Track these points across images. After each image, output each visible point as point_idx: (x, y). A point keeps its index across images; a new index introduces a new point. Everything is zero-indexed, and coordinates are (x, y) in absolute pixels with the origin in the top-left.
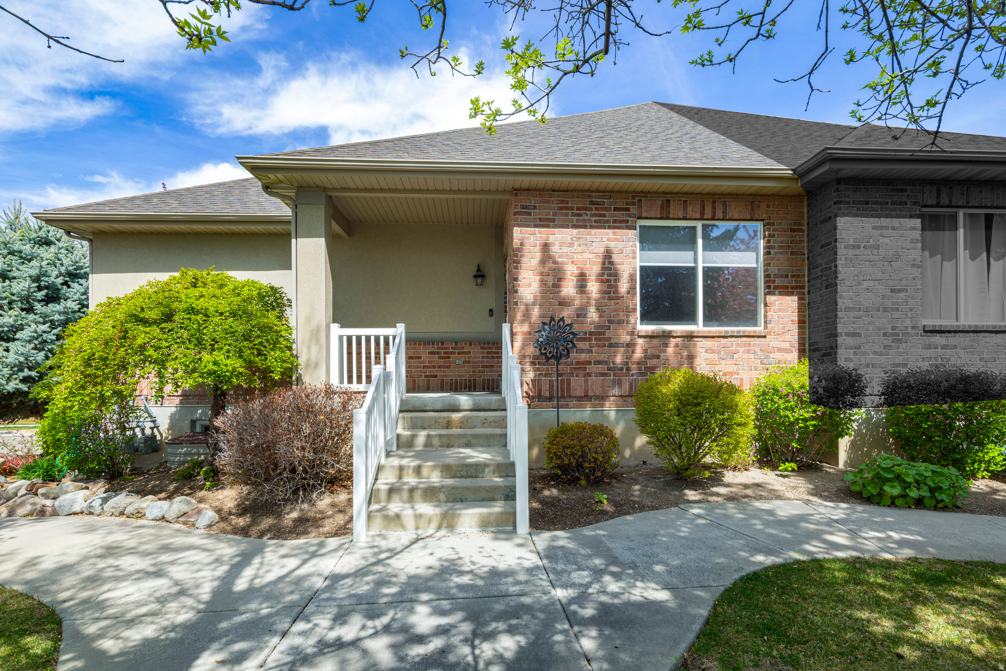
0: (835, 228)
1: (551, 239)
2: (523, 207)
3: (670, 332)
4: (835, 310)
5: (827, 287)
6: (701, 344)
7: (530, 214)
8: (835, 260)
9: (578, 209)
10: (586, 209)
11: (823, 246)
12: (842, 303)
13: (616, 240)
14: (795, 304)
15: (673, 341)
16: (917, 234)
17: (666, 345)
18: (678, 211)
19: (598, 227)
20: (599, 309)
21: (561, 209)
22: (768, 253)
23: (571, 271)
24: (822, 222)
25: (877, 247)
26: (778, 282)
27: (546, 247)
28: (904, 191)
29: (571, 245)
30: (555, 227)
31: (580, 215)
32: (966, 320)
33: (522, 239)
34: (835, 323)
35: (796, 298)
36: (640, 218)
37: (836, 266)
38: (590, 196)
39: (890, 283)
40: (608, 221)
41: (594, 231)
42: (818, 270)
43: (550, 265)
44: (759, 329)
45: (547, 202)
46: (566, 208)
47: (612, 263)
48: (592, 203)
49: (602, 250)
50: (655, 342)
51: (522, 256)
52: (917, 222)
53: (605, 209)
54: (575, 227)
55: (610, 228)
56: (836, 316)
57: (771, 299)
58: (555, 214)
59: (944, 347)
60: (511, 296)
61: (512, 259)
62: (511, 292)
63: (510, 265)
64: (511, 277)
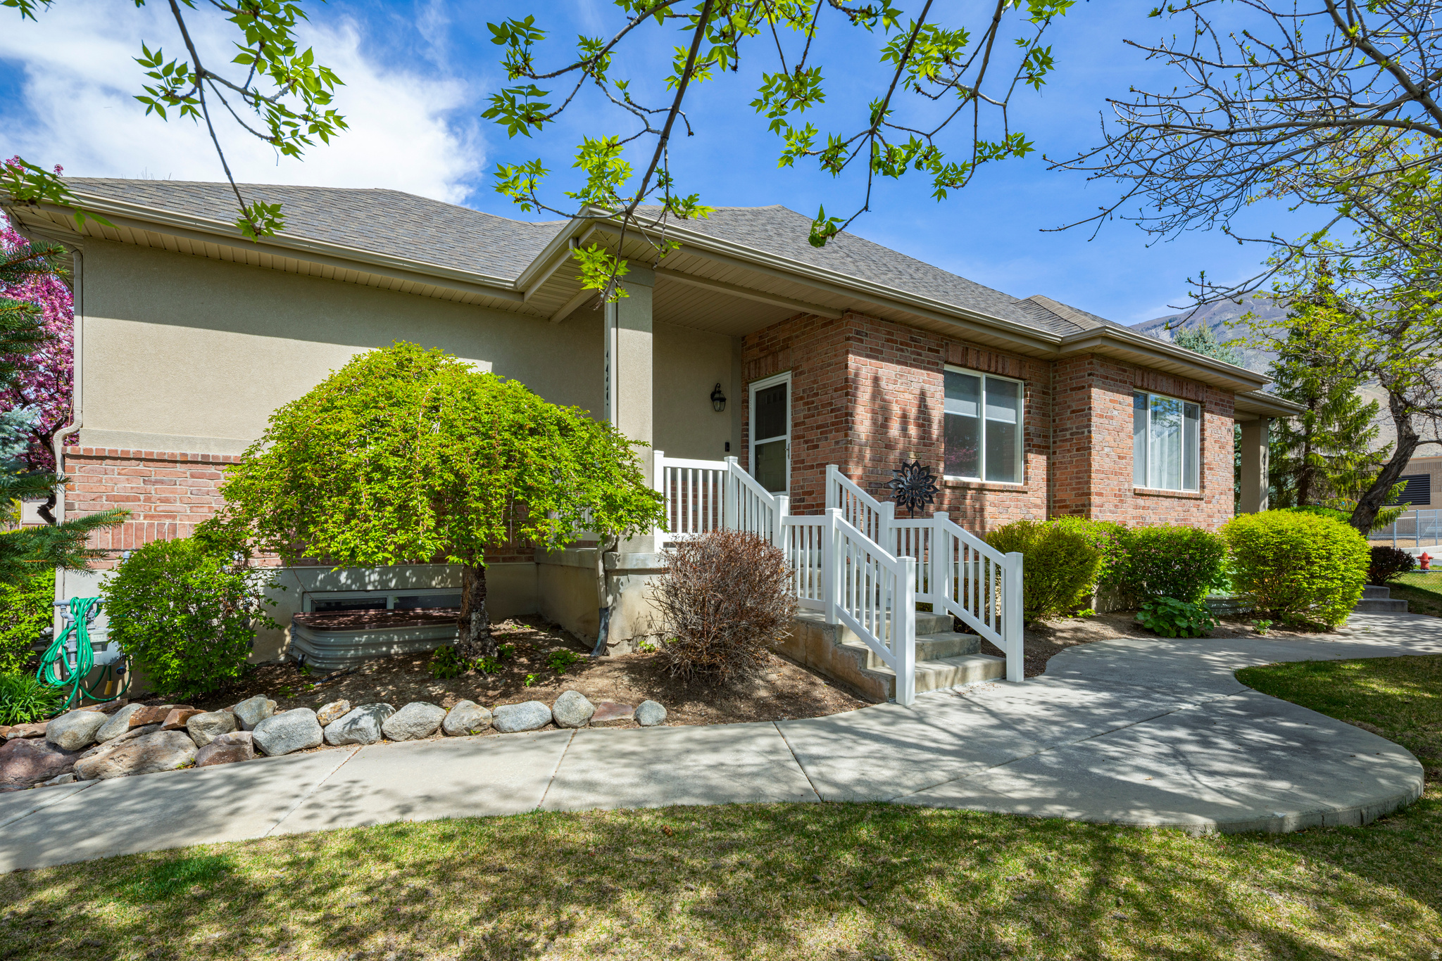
0: (1090, 397)
1: (881, 372)
2: (858, 333)
3: (968, 484)
4: (1089, 471)
5: (1078, 450)
6: (990, 497)
7: (861, 341)
8: (1089, 426)
9: (902, 344)
10: (907, 345)
11: (1073, 412)
12: (1095, 466)
13: (930, 383)
14: (1045, 463)
15: (970, 493)
16: (1130, 410)
17: (964, 497)
18: (972, 361)
19: (916, 367)
20: (916, 453)
21: (888, 340)
22: (1029, 412)
23: (896, 410)
24: (1072, 389)
25: (1112, 418)
26: (1036, 441)
27: (876, 380)
28: (1125, 371)
29: (895, 382)
30: (883, 360)
31: (902, 350)
32: (1151, 487)
33: (858, 369)
34: (1088, 482)
35: (1045, 457)
36: (947, 362)
37: (1090, 432)
38: (910, 332)
39: (1119, 450)
40: (923, 361)
41: (913, 370)
42: (1068, 433)
43: (878, 402)
44: (1019, 484)
45: (877, 331)
46: (892, 341)
47: (926, 406)
48: (912, 339)
49: (918, 392)
50: (957, 492)
51: (856, 388)
52: (1130, 400)
53: (921, 348)
54: (899, 363)
55: (925, 369)
56: (1090, 477)
57: (1031, 456)
58: (883, 346)
59: (1144, 508)
60: (826, 432)
61: (836, 390)
62: (818, 427)
63: (817, 394)
64: (832, 411)
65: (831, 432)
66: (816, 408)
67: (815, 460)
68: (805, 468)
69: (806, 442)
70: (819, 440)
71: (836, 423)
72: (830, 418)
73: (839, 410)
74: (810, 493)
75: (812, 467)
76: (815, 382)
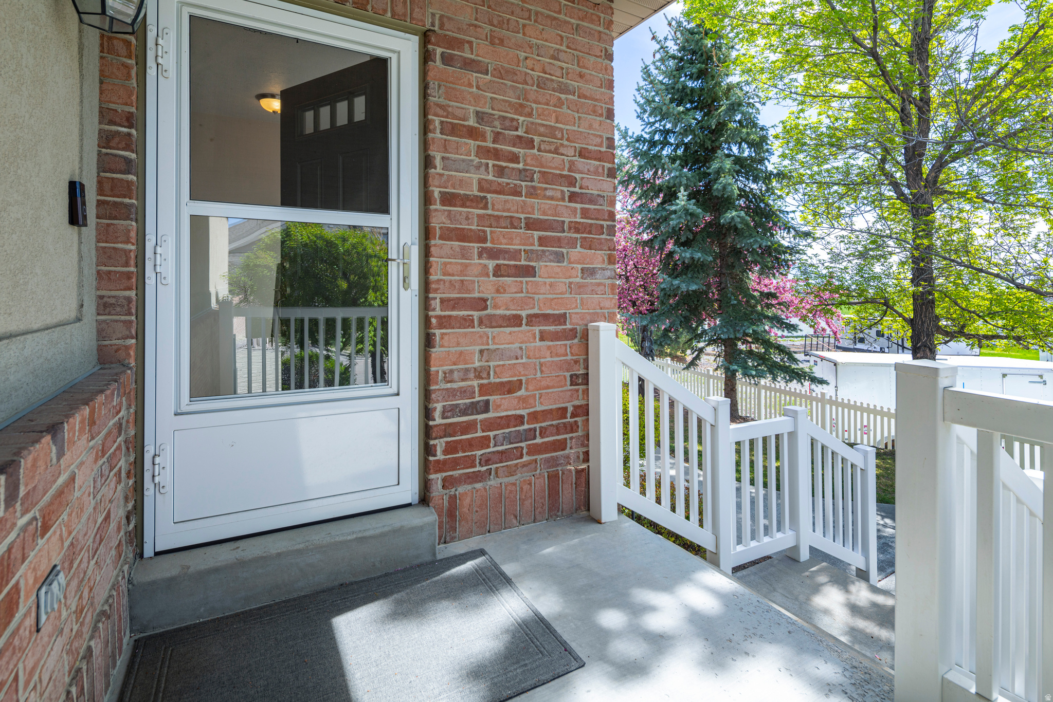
60: (558, 242)
61: (583, 154)
62: (531, 225)
63: (530, 144)
64: (573, 197)
65: (572, 243)
66: (526, 175)
67: (523, 304)
68: (490, 322)
69: (493, 254)
70: (539, 256)
71: (588, 229)
72: (570, 213)
73: (592, 201)
74: (510, 388)
75: (516, 321)
76: (520, 108)
